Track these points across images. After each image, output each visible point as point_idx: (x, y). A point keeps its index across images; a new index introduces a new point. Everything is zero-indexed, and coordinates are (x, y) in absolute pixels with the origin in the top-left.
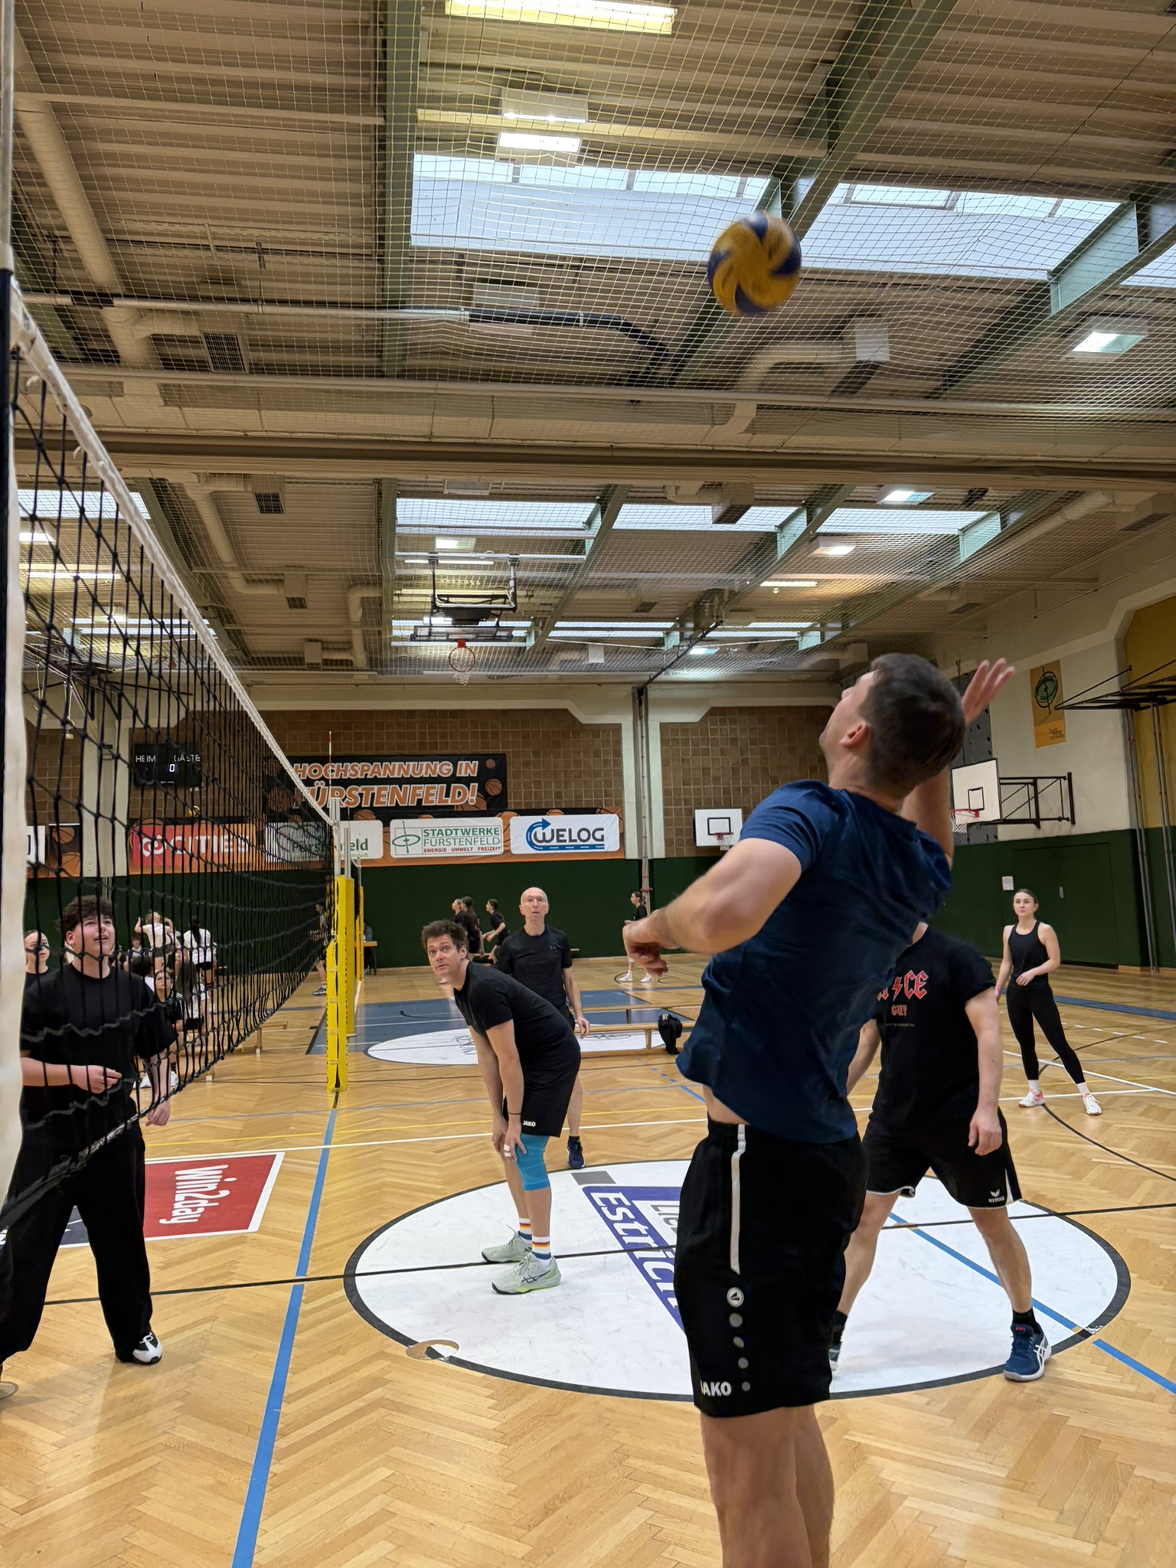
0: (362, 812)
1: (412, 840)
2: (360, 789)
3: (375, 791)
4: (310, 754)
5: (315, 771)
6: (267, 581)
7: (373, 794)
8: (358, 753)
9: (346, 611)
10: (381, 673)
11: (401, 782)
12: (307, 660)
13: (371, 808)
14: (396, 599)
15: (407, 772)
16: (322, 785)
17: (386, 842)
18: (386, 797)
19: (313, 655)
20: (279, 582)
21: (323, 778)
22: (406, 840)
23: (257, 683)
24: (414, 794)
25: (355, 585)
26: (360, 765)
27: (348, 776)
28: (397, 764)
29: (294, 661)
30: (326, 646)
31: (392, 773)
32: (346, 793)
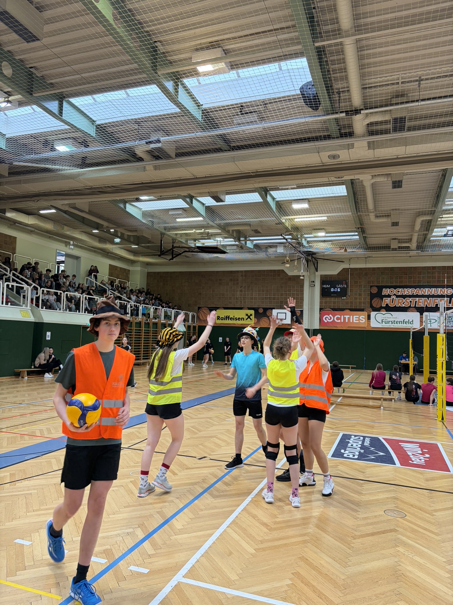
0: (411, 309)
1: (433, 321)
2: (410, 299)
3: (417, 300)
4: (390, 285)
5: (392, 292)
6: (383, 216)
7: (416, 302)
8: (410, 284)
9: (413, 226)
10: (422, 251)
11: (428, 296)
12: (392, 247)
13: (415, 307)
14: (439, 219)
15: (431, 293)
16: (394, 297)
17: (421, 322)
18: (422, 303)
19: (394, 245)
20: (388, 216)
21: (395, 295)
22: (430, 321)
23: (370, 257)
24: (434, 302)
25: (419, 215)
26: (411, 290)
27: (405, 294)
28: (427, 289)
29: (386, 248)
30: (400, 241)
31: (425, 293)
32: (404, 301)
